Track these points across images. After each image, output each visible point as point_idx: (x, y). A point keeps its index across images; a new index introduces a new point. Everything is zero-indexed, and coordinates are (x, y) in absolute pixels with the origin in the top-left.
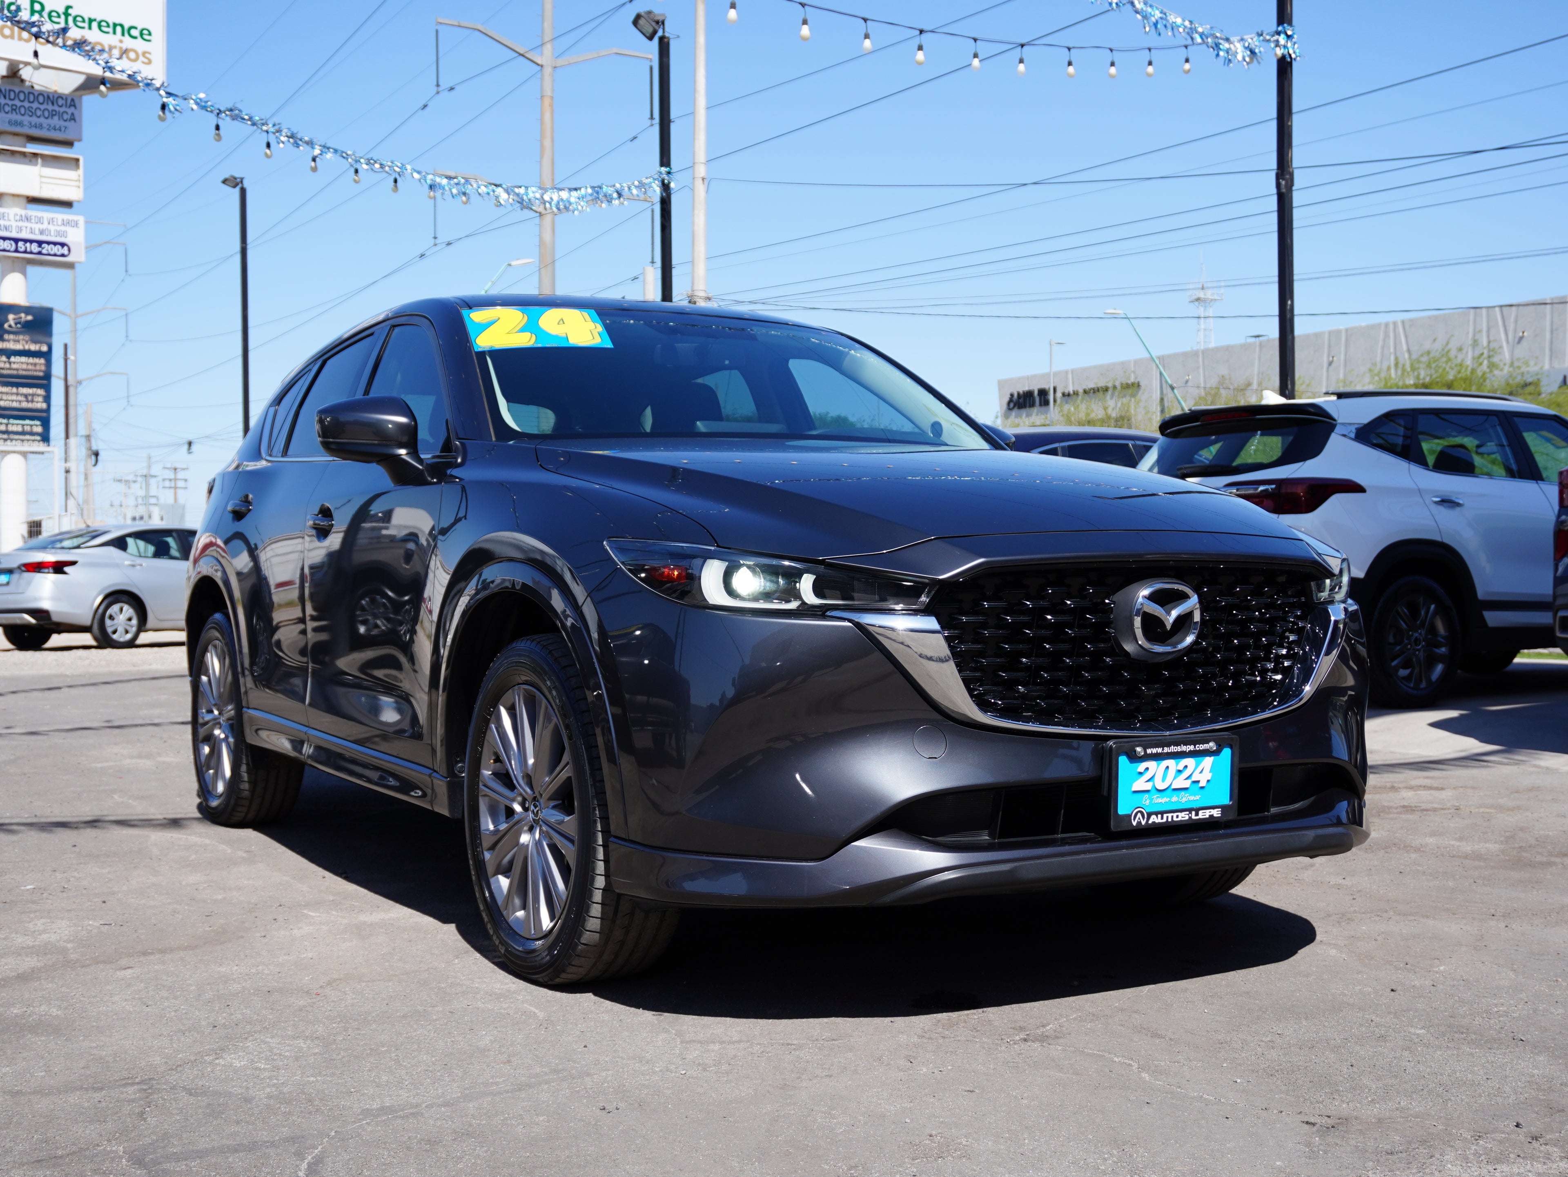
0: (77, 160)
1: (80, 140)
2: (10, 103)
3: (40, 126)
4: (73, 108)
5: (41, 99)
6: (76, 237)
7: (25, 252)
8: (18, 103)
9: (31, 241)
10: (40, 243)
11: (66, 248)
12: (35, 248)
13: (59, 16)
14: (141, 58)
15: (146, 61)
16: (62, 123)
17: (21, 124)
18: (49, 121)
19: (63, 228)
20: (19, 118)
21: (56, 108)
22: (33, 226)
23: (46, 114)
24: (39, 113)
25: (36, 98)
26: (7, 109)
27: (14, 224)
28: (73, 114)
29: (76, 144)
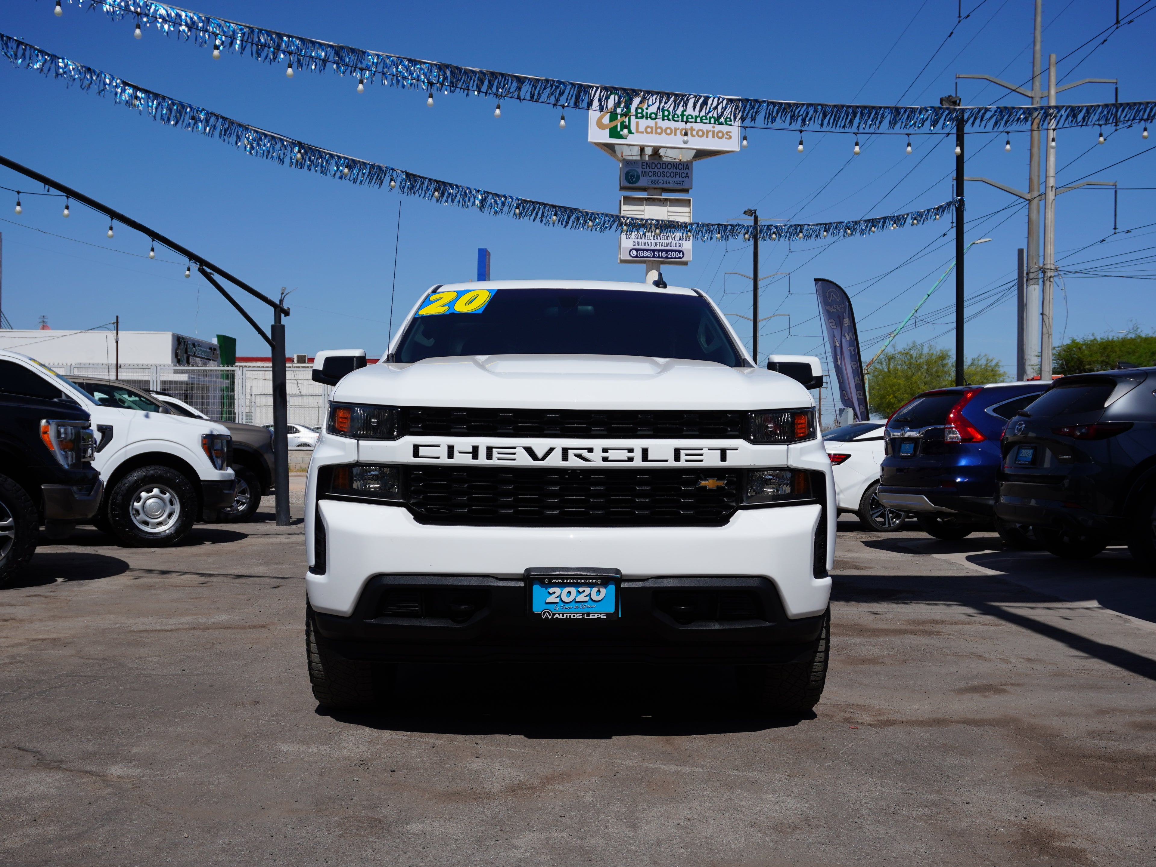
0: (690, 200)
1: (691, 189)
2: (652, 170)
3: (669, 183)
4: (687, 169)
5: (669, 167)
6: (687, 246)
7: (659, 257)
8: (656, 170)
9: (662, 251)
10: (667, 251)
11: (681, 253)
12: (664, 254)
13: (678, 117)
14: (726, 136)
15: (728, 137)
16: (681, 179)
17: (658, 182)
18: (674, 179)
19: (680, 242)
20: (657, 179)
21: (678, 171)
22: (663, 241)
23: (672, 175)
24: (668, 175)
25: (667, 166)
26: (651, 174)
27: (653, 241)
28: (687, 173)
29: (690, 190)
